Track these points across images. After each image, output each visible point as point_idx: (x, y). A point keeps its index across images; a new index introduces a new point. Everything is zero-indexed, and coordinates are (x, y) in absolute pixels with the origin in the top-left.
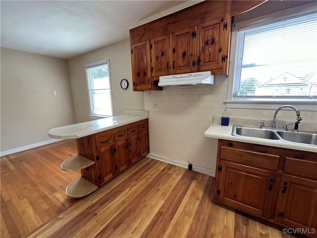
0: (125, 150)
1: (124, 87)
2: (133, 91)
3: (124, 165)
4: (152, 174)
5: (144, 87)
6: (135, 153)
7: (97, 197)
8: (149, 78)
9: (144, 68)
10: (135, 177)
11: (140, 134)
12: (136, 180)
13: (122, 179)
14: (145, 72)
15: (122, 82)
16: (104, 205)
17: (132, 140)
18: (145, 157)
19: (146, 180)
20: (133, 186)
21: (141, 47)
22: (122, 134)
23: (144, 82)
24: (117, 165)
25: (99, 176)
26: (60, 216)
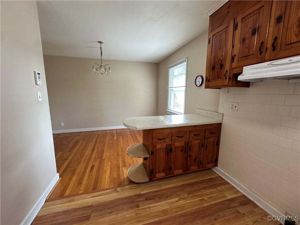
0: (183, 153)
1: (198, 84)
2: (205, 88)
3: (179, 169)
4: (211, 197)
5: (219, 82)
6: (195, 160)
7: (147, 189)
8: (227, 71)
9: (221, 58)
10: (189, 189)
11: (206, 140)
12: (189, 193)
13: (173, 183)
14: (222, 63)
15: (197, 78)
16: (148, 202)
17: (193, 145)
18: (210, 169)
19: (201, 200)
20: (182, 198)
21: (222, 32)
22: (182, 136)
23: (219, 77)
24: (171, 167)
25: (151, 170)
26: (118, 189)
